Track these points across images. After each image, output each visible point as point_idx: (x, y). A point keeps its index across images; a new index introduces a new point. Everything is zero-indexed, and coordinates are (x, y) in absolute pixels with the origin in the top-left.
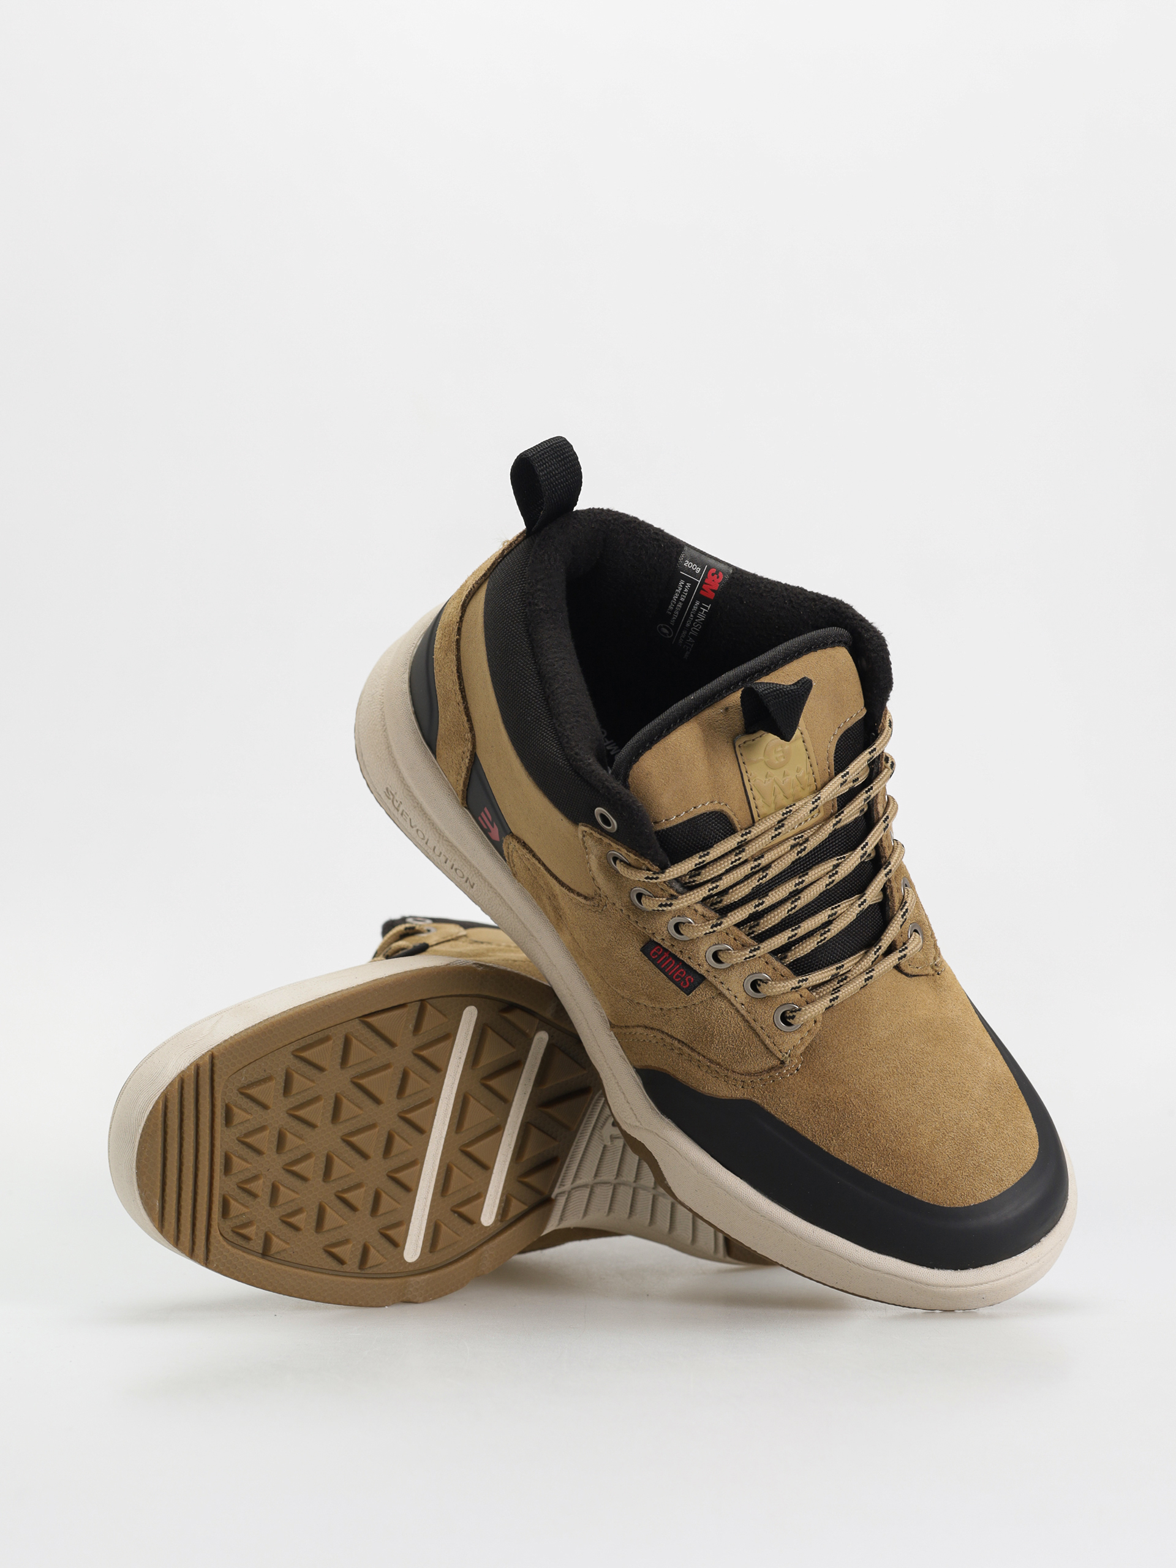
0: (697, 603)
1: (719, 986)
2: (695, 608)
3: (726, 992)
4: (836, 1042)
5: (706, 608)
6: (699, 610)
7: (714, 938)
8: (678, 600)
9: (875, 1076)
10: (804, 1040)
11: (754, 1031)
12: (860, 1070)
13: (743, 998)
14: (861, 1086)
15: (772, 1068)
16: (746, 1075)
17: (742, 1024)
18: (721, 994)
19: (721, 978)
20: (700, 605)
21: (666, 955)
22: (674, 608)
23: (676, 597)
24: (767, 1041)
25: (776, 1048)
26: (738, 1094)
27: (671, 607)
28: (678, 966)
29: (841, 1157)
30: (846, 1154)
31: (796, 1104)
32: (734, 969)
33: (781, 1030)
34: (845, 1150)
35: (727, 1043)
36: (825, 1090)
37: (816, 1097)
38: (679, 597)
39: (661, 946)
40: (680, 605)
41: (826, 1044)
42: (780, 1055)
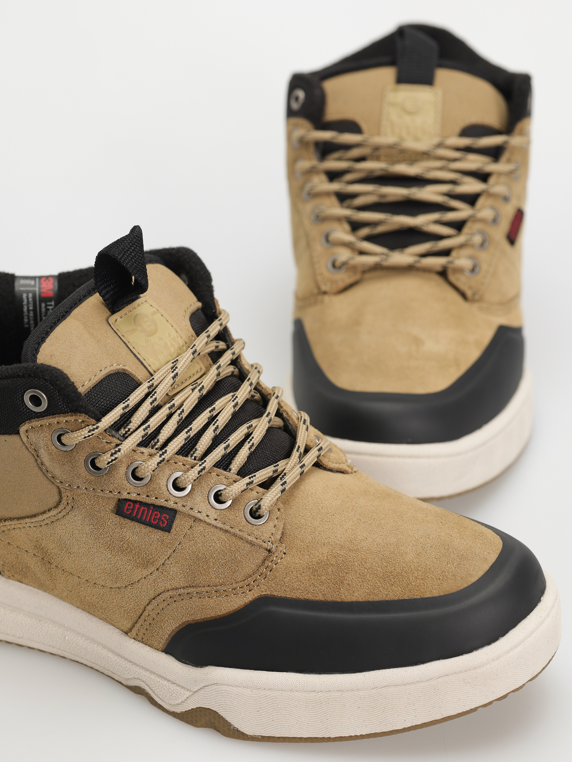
0: (43, 305)
1: (192, 513)
2: (43, 310)
3: (198, 515)
4: (302, 521)
5: (51, 305)
6: (47, 310)
7: (167, 470)
8: (28, 310)
9: (346, 530)
10: (277, 526)
11: (235, 535)
12: (333, 532)
13: (214, 513)
14: (340, 541)
15: (265, 560)
16: (247, 579)
17: (223, 536)
18: (196, 519)
19: (189, 504)
20: (46, 306)
21: (137, 506)
22: (28, 319)
23: (25, 309)
24: (250, 538)
25: (258, 540)
26: (250, 597)
27: (26, 320)
28: (151, 511)
29: (354, 599)
30: (356, 594)
31: (297, 577)
32: (194, 490)
33: (256, 525)
34: (354, 592)
35: (220, 560)
36: (314, 556)
37: (310, 564)
38: (28, 308)
39: (130, 500)
40: (31, 314)
41: (296, 526)
42: (265, 545)
